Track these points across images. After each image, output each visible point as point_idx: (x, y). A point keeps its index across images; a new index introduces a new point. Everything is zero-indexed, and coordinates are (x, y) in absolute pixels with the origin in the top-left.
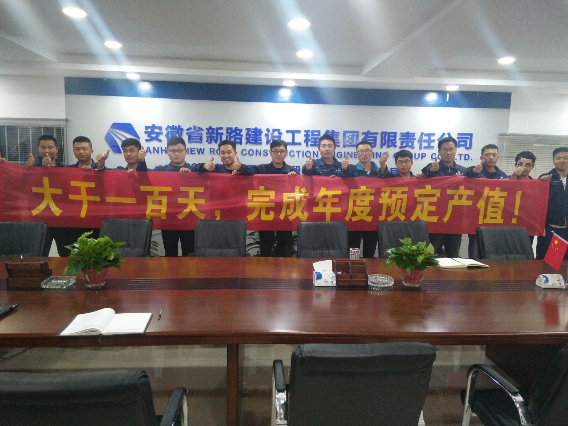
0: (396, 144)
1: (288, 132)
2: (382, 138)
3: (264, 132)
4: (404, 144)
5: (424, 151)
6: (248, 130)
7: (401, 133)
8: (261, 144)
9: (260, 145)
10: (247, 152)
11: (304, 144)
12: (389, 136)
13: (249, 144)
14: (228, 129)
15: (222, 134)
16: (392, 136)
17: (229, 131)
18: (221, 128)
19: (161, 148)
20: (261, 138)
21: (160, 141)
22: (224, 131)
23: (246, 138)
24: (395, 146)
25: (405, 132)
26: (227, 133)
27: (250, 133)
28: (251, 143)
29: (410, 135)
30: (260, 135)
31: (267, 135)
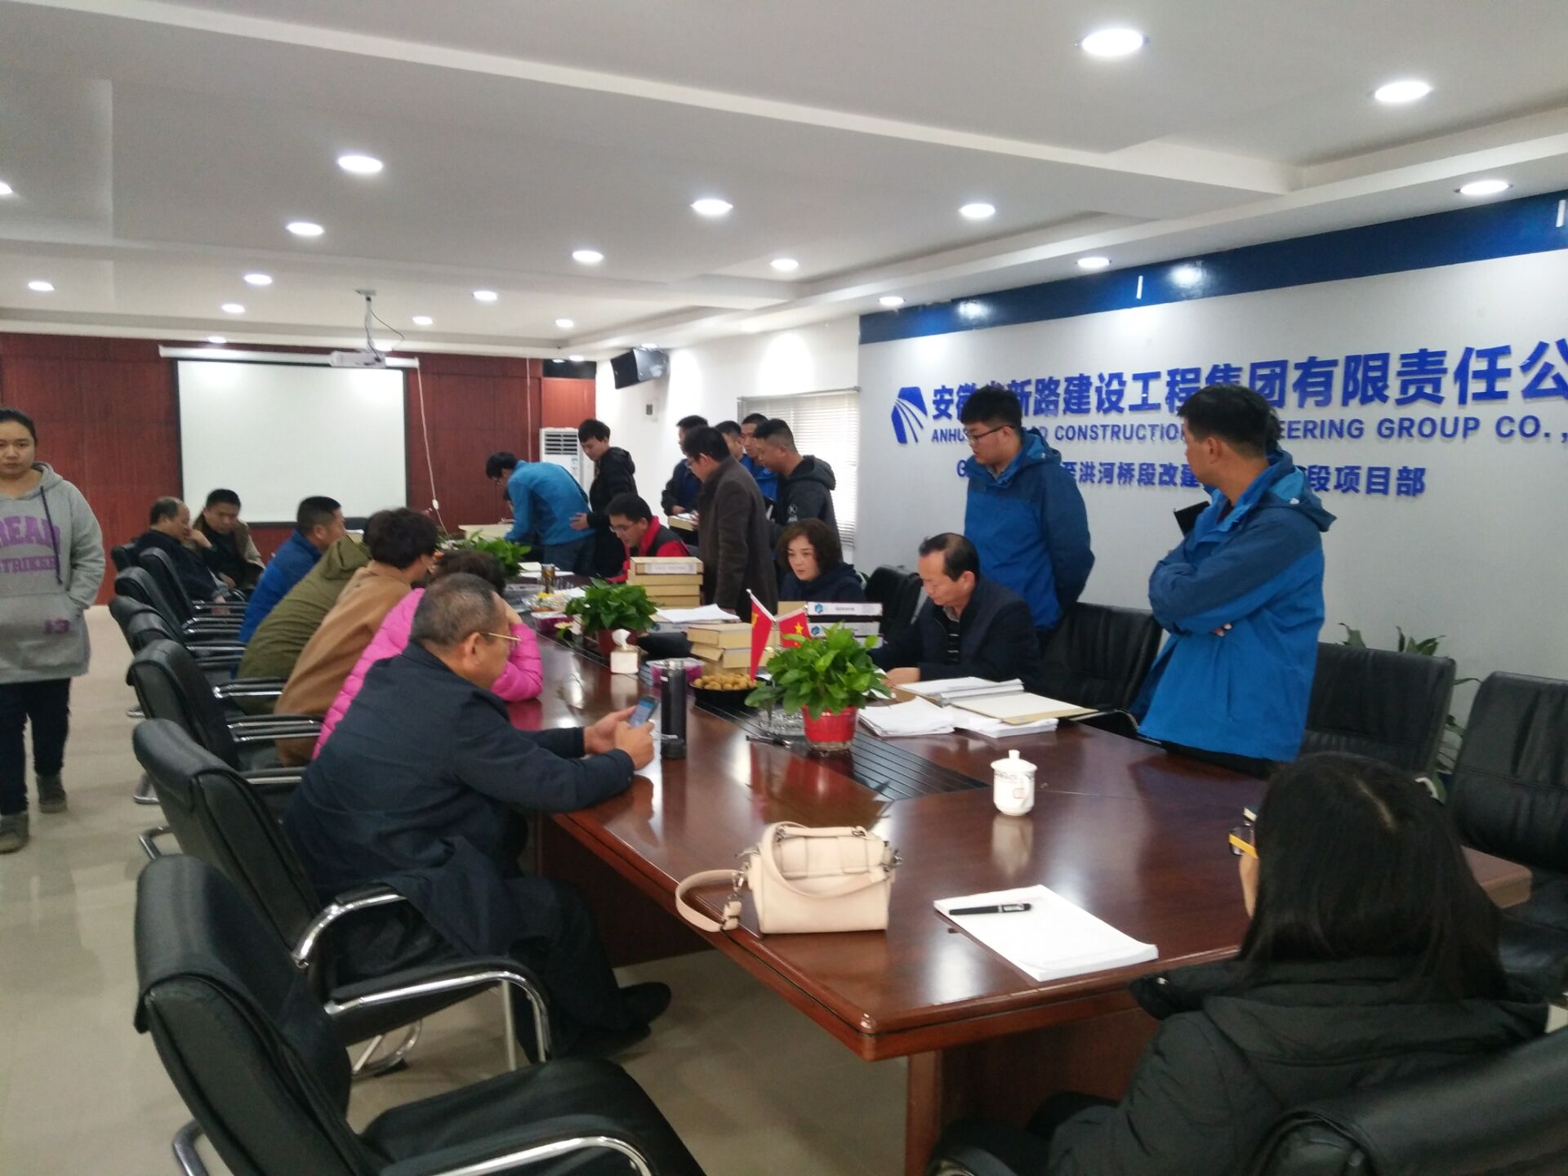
0: (1387, 393)
1: (1136, 377)
2: (1349, 376)
3: (1096, 382)
4: (1412, 391)
5: (1473, 409)
6: (1069, 380)
7: (1403, 357)
8: (1087, 411)
9: (1086, 415)
10: (1064, 433)
11: (1165, 407)
12: (1368, 369)
13: (1068, 413)
14: (1039, 382)
15: (1029, 393)
16: (1375, 369)
17: (1040, 387)
18: (1028, 382)
19: (950, 431)
20: (1088, 397)
21: (949, 416)
22: (1031, 388)
23: (1065, 400)
24: (1384, 399)
25: (1416, 351)
26: (1037, 390)
27: (1071, 388)
28: (1073, 411)
29: (1430, 359)
30: (1088, 390)
31: (1099, 390)
